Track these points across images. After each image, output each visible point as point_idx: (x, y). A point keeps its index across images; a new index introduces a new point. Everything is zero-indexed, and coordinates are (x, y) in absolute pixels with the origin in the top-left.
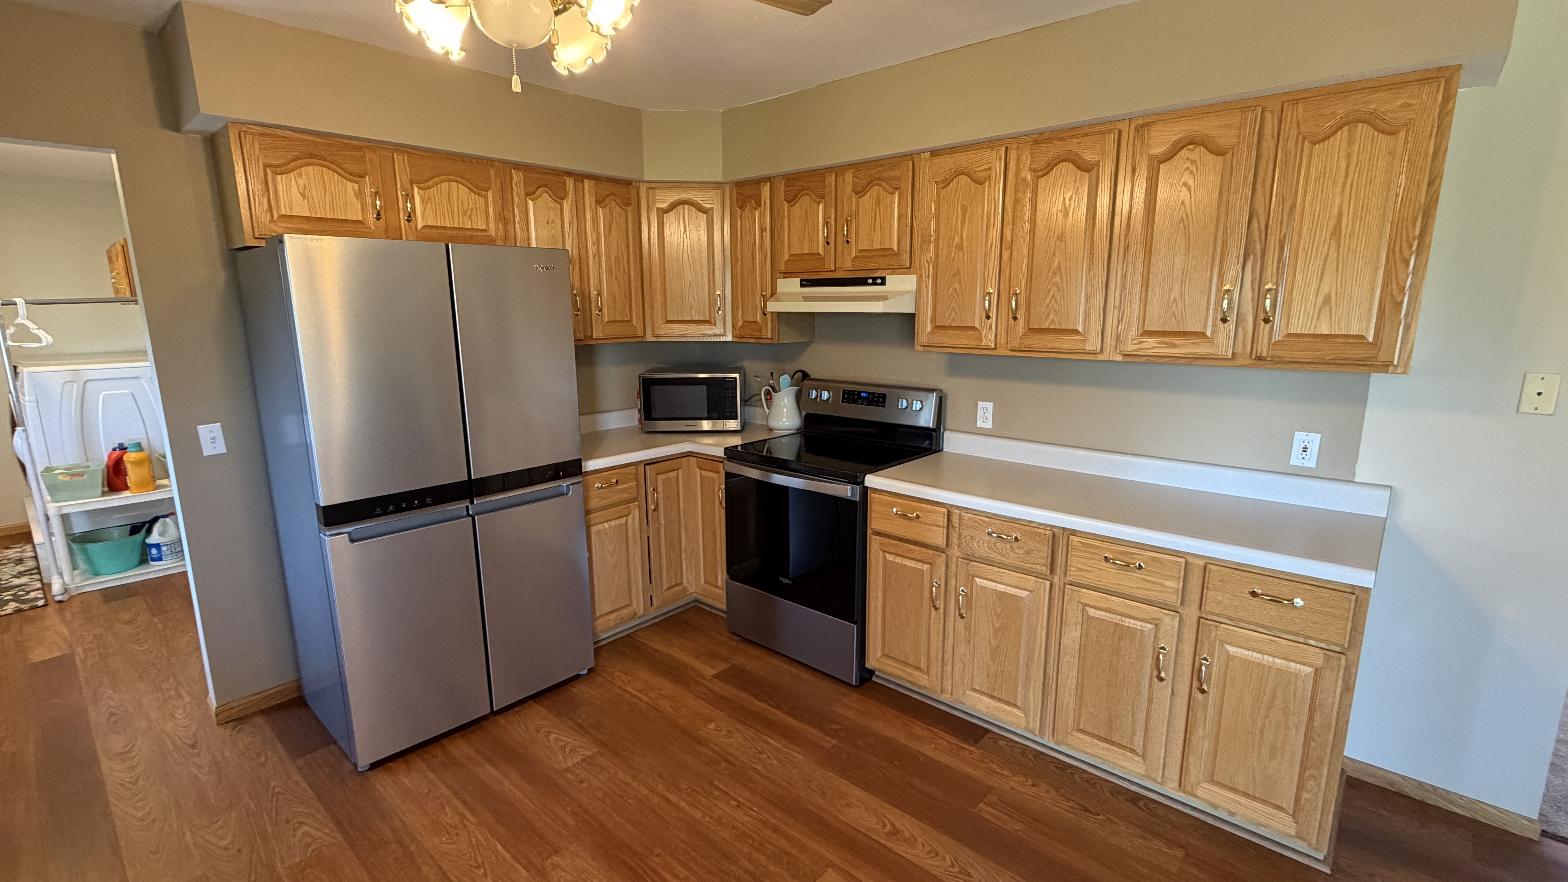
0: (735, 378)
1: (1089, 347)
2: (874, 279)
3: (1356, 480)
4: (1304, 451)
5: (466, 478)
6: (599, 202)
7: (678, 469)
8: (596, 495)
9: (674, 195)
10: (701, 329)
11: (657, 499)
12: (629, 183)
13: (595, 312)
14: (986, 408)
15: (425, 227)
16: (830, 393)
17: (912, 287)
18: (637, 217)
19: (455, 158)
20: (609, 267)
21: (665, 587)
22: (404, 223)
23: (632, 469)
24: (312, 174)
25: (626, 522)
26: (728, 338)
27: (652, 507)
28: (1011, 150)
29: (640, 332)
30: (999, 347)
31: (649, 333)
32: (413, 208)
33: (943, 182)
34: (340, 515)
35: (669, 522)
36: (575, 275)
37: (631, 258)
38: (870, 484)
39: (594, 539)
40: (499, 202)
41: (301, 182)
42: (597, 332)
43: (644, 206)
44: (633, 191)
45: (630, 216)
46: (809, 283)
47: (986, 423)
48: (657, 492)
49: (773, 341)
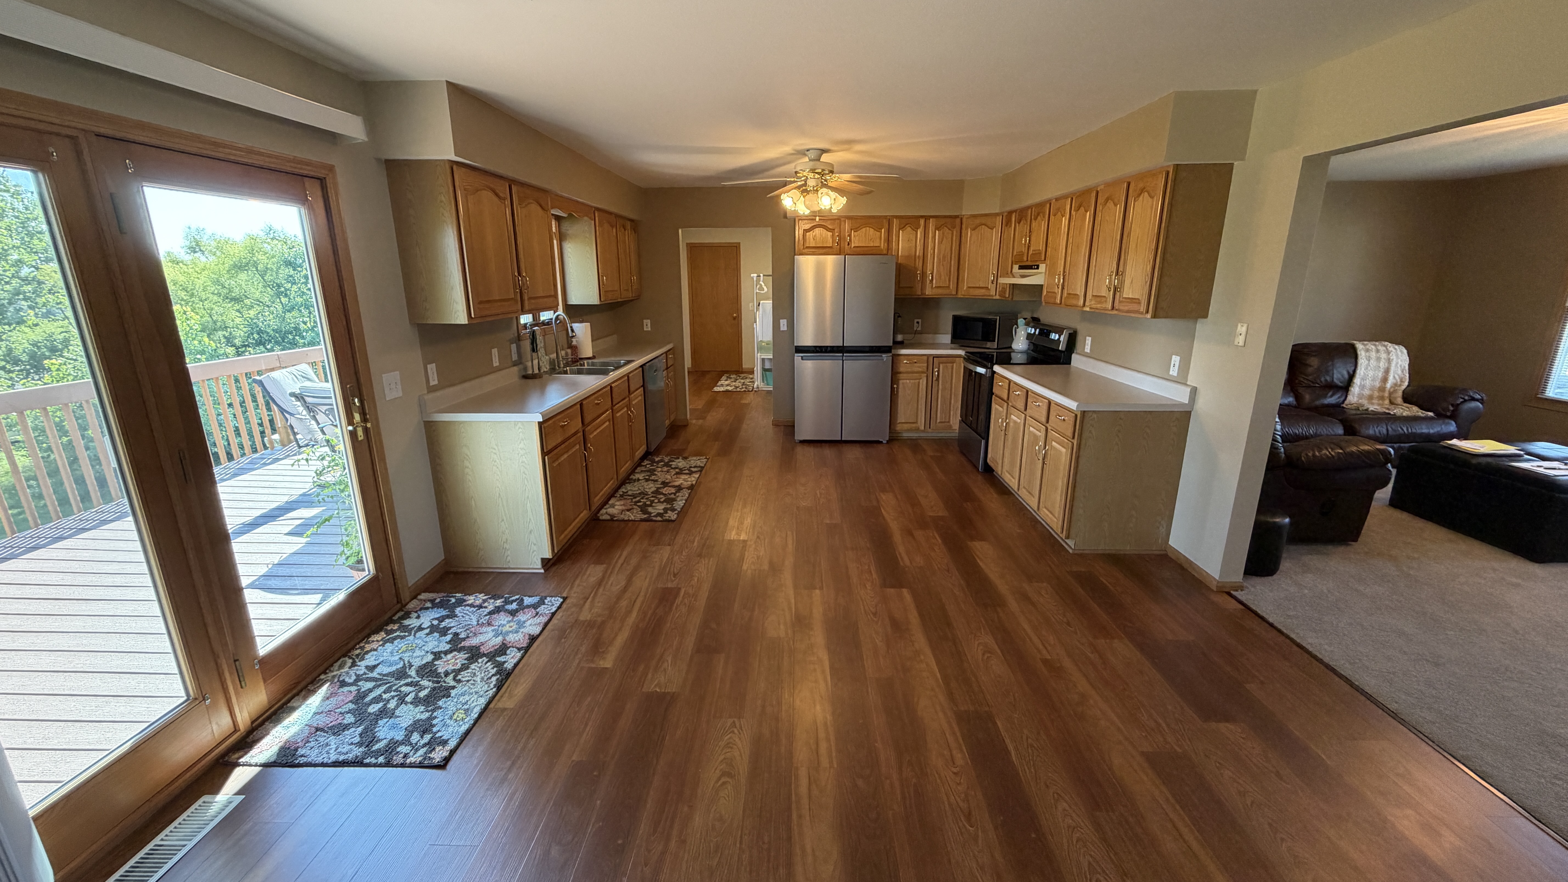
0: (997, 319)
1: (1081, 304)
2: (1035, 266)
3: (1187, 383)
4: (1174, 367)
5: (842, 345)
6: (937, 229)
7: (953, 363)
8: (904, 366)
9: (978, 221)
10: (983, 291)
11: (938, 375)
12: (956, 217)
13: (928, 282)
14: (1089, 340)
15: (854, 247)
16: (1035, 330)
17: (1044, 271)
18: (959, 234)
19: (870, 217)
20: (939, 259)
21: (938, 421)
22: (846, 246)
23: (925, 358)
24: (817, 231)
25: (919, 382)
26: (997, 297)
27: (934, 379)
28: (1072, 199)
29: (954, 293)
30: (1061, 303)
31: (959, 293)
32: (850, 240)
33: (1055, 215)
34: (799, 350)
35: (944, 389)
36: (919, 264)
37: (953, 255)
38: (994, 369)
39: (901, 386)
40: (887, 234)
41: (814, 234)
42: (929, 292)
43: (964, 226)
44: (958, 220)
45: (955, 234)
46: (1021, 268)
47: (1088, 349)
48: (938, 372)
49: (1010, 299)
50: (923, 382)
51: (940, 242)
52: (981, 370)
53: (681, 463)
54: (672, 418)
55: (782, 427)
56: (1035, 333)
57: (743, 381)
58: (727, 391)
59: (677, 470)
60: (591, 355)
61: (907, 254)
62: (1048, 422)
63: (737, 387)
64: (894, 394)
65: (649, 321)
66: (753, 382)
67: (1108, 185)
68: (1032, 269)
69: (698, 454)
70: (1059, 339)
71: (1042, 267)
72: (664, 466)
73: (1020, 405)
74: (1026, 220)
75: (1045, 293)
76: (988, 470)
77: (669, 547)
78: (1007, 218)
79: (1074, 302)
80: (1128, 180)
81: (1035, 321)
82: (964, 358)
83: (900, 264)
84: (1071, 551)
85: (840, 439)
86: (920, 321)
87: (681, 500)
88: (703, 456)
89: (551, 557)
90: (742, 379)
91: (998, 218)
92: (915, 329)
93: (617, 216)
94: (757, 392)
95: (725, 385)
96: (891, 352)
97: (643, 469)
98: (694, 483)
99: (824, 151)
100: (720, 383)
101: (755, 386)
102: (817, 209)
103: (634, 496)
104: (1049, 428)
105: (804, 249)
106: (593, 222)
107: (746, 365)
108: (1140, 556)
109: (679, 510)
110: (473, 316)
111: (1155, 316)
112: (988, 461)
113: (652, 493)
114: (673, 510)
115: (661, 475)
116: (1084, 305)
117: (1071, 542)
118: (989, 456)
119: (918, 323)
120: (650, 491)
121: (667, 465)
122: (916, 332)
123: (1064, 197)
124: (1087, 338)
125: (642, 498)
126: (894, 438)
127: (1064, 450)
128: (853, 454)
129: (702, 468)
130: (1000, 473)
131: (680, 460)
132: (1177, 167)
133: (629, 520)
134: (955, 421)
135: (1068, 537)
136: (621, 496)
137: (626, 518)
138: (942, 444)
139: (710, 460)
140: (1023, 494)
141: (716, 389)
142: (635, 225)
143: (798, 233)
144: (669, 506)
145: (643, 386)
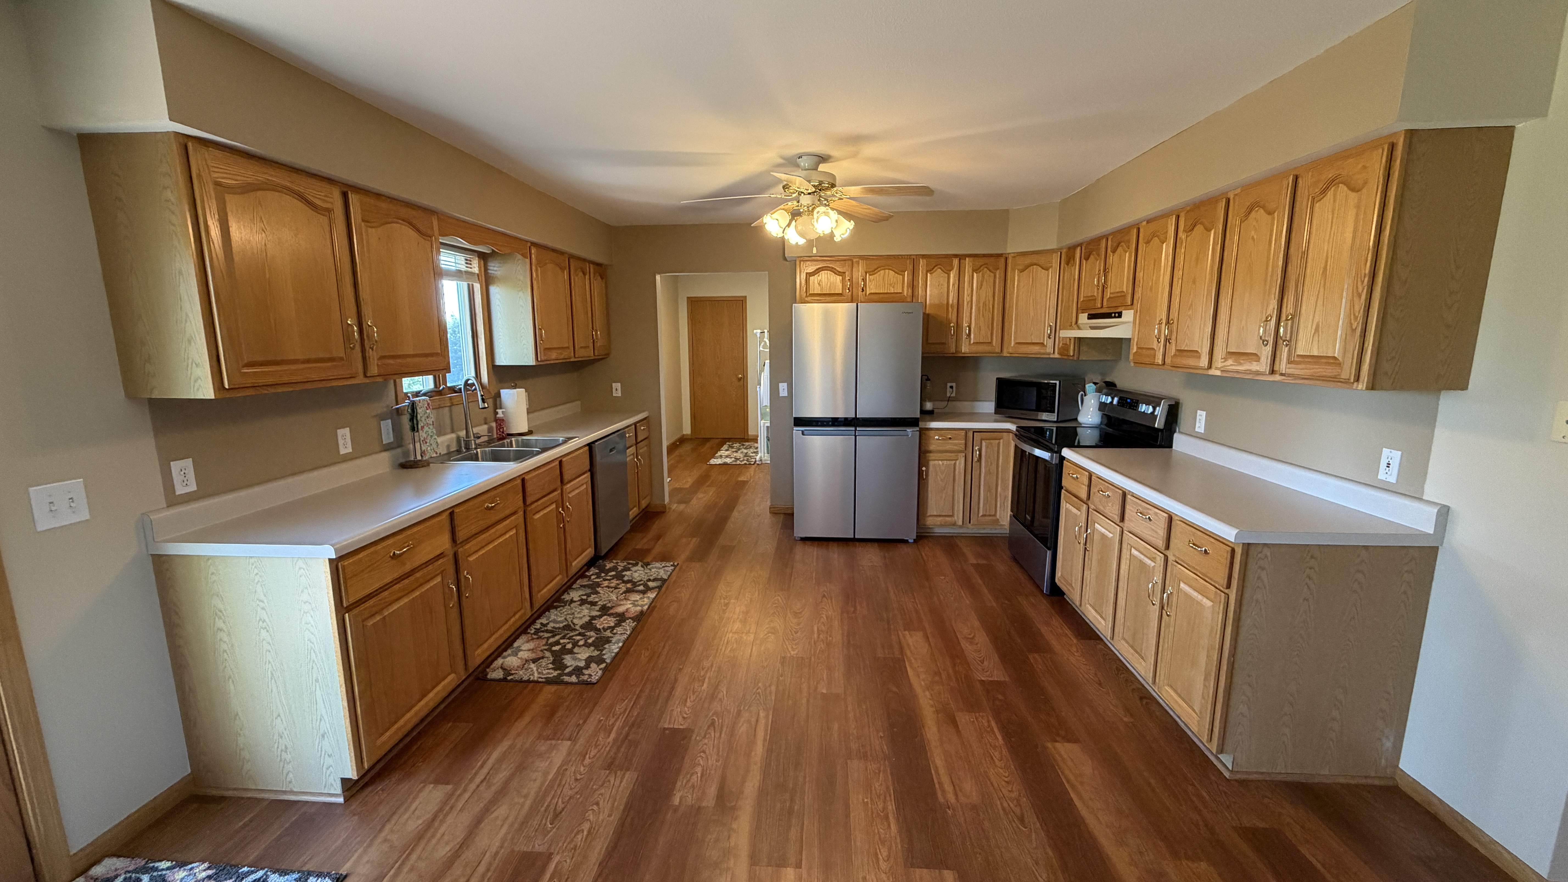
0: (1056, 384)
1: (1202, 365)
2: (1115, 313)
3: (1424, 498)
4: (1388, 467)
5: (854, 416)
6: (975, 270)
7: (1000, 439)
8: (935, 443)
9: (1027, 260)
10: (1036, 349)
11: (980, 455)
12: (999, 256)
13: (964, 336)
14: (1202, 415)
15: (871, 294)
16: (1113, 399)
17: (1131, 319)
18: (1003, 277)
19: (889, 257)
20: (978, 309)
21: (981, 514)
22: (860, 293)
23: (963, 433)
24: (824, 275)
25: (955, 464)
26: (1056, 356)
27: (975, 459)
28: (1178, 217)
29: (998, 350)
30: (1164, 364)
31: (1005, 351)
32: (865, 285)
33: (1148, 242)
34: (800, 422)
35: (988, 472)
36: (953, 316)
37: (996, 302)
38: (1063, 454)
39: (931, 469)
40: (911, 277)
41: (819, 278)
42: (965, 349)
43: (1009, 269)
44: (1002, 260)
45: (997, 276)
46: (1091, 317)
47: (1200, 427)
48: (980, 450)
49: (1075, 358)
50: (960, 463)
51: (980, 286)
52: (1044, 455)
53: (638, 573)
54: (644, 504)
55: (782, 516)
56: (1112, 402)
57: (745, 451)
58: (725, 464)
59: (629, 585)
60: (525, 429)
61: (937, 302)
62: (1168, 547)
63: (737, 459)
64: (922, 479)
65: (619, 384)
66: (757, 453)
67: (1247, 187)
68: (1111, 317)
69: (664, 558)
70: (1153, 413)
71: (1128, 315)
72: (614, 577)
73: (1113, 510)
74: (1098, 255)
75: (1134, 349)
76: (1056, 593)
77: (569, 743)
78: (1068, 255)
79: (1191, 362)
80: (1296, 173)
81: (1109, 387)
82: (1016, 435)
83: (928, 315)
84: (1227, 774)
85: (852, 537)
86: (954, 385)
87: (617, 642)
88: (669, 561)
89: (355, 777)
90: (746, 448)
91: (1054, 255)
92: (948, 395)
93: (571, 257)
94: (760, 465)
95: (724, 456)
96: (917, 425)
97: (585, 582)
98: (646, 608)
99: (823, 159)
100: (719, 454)
101: (758, 458)
102: (813, 236)
103: (553, 633)
104: (1171, 558)
105: (806, 296)
106: (528, 261)
107: (751, 432)
108: (1347, 786)
109: (608, 661)
110: (227, 386)
111: (1372, 386)
112: (1057, 581)
113: (581, 627)
114: (599, 660)
115: (606, 596)
116: (1210, 366)
117: (1227, 759)
118: (1058, 574)
119: (951, 387)
120: (579, 622)
121: (619, 577)
122: (949, 399)
123: (1164, 216)
124: (1199, 412)
125: (563, 638)
126: (923, 536)
127: (1208, 603)
128: (870, 558)
129: (664, 581)
130: (1078, 603)
131: (639, 567)
132: (1411, 134)
133: (529, 681)
134: (1005, 515)
135: (1221, 750)
136: (537, 631)
137: (525, 678)
138: (985, 542)
139: (678, 568)
140: (1122, 649)
141: (713, 461)
142: (601, 270)
143: (800, 278)
144: (596, 653)
145: (590, 470)
